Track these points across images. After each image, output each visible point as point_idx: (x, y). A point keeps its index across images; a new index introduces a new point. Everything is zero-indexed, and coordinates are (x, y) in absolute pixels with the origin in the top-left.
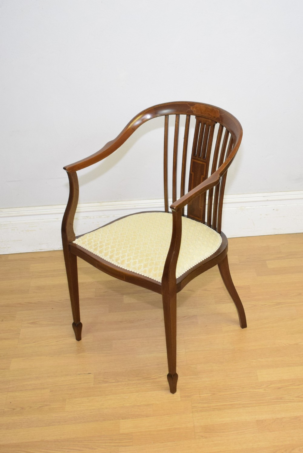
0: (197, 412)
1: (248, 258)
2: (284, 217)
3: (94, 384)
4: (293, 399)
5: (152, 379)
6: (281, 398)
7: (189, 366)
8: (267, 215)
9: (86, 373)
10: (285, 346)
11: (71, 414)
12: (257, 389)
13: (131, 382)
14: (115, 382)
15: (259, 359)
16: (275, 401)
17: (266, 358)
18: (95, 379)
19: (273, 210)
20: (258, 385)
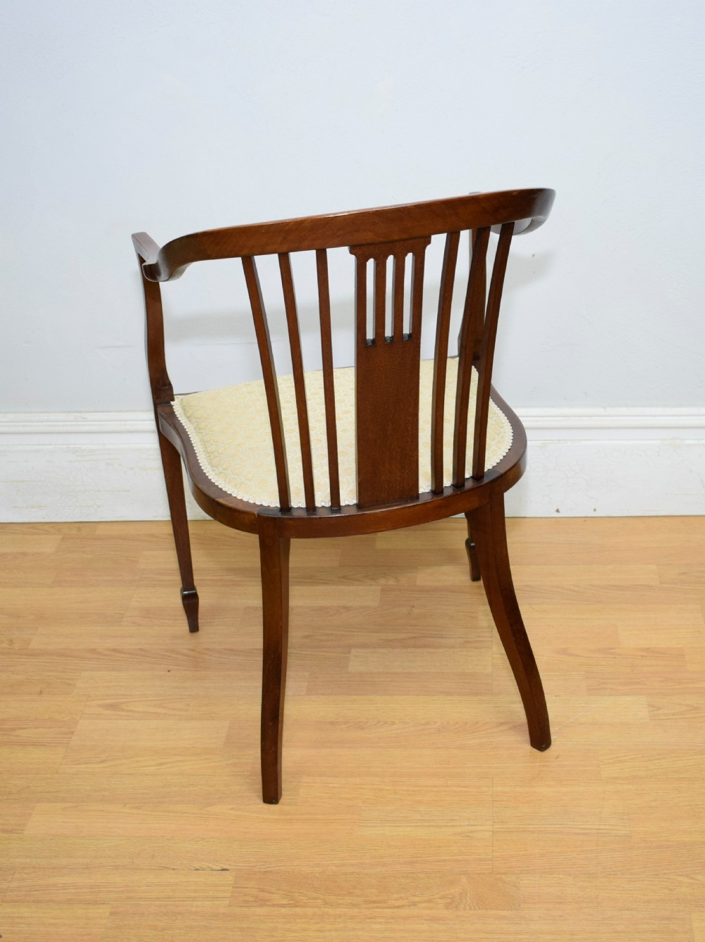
1: (683, 574)
3: (229, 906)
5: (391, 908)
7: (499, 876)
9: (215, 867)
13: (331, 911)
14: (289, 904)
15: (699, 877)
18: (236, 889)
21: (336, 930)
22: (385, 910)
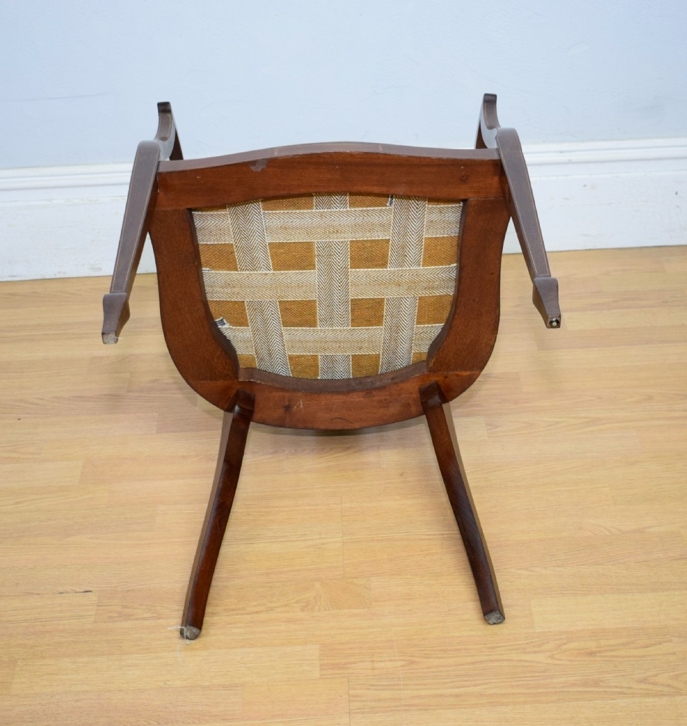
0: (363, 713)
3: (94, 622)
4: (631, 688)
5: (250, 614)
6: (596, 683)
7: (350, 580)
8: (568, 199)
9: (78, 590)
10: (609, 534)
11: (25, 703)
12: (530, 653)
14: (152, 617)
15: (538, 569)
16: (580, 689)
17: (559, 566)
18: (100, 608)
19: (585, 186)
20: (532, 642)
22: (245, 616)
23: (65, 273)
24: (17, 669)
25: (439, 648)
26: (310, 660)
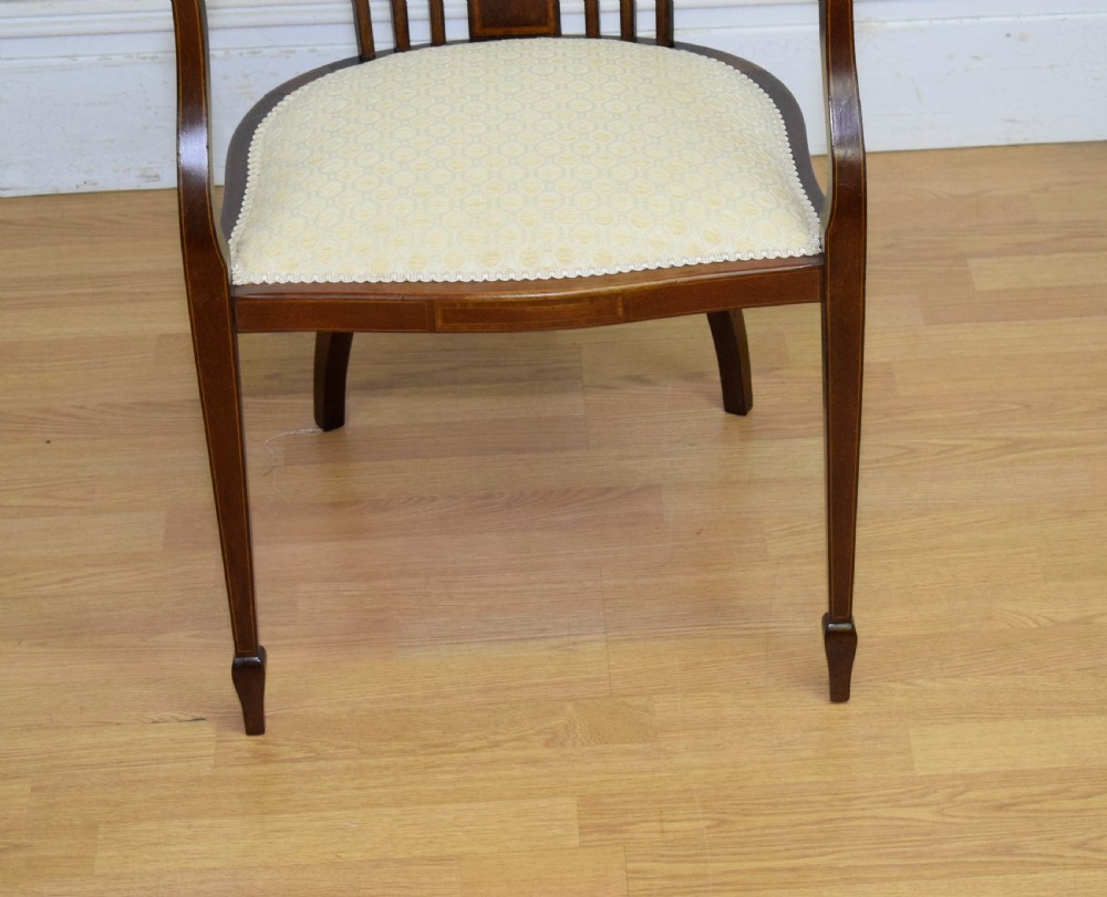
1: (890, 246)
2: (1051, 67)
3: (215, 767)
4: (1062, 856)
5: (463, 751)
6: (1009, 851)
7: (621, 699)
8: (977, 58)
9: (182, 717)
10: (1035, 626)
11: (118, 887)
12: (908, 806)
13: (372, 762)
14: (307, 757)
15: (920, 681)
16: (984, 859)
17: (953, 677)
18: (222, 744)
19: (1008, 35)
20: (910, 791)
21: (384, 786)
22: (455, 755)
23: (95, 184)
24: (100, 836)
25: (765, 801)
26: (563, 820)
